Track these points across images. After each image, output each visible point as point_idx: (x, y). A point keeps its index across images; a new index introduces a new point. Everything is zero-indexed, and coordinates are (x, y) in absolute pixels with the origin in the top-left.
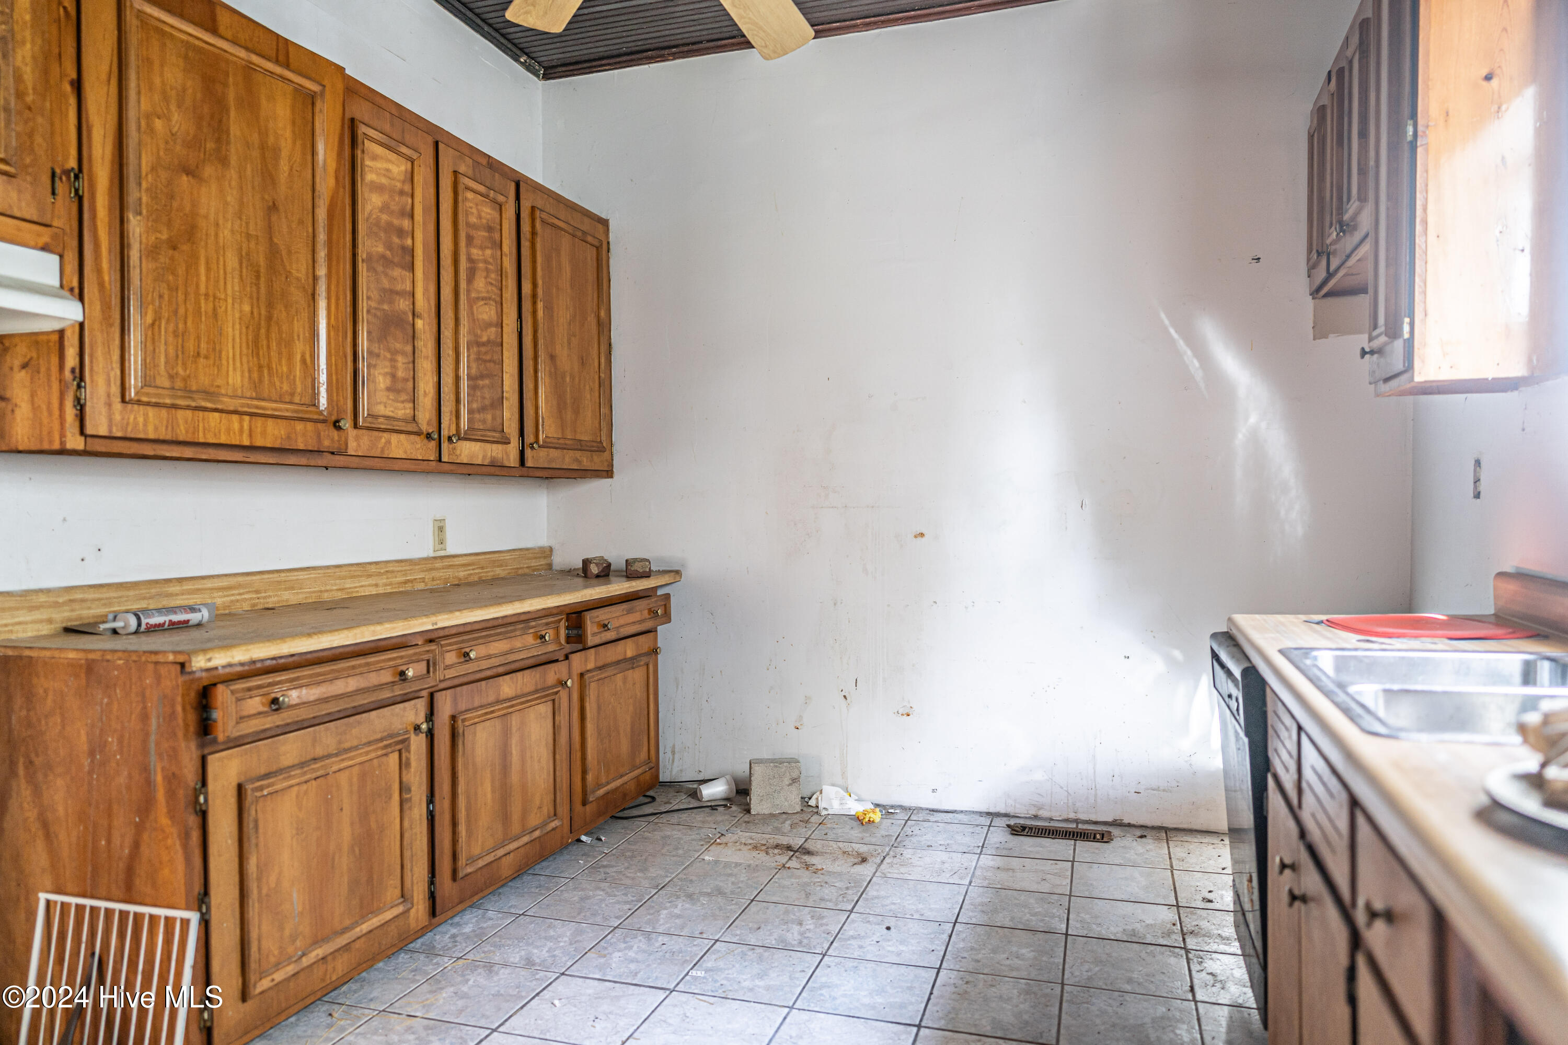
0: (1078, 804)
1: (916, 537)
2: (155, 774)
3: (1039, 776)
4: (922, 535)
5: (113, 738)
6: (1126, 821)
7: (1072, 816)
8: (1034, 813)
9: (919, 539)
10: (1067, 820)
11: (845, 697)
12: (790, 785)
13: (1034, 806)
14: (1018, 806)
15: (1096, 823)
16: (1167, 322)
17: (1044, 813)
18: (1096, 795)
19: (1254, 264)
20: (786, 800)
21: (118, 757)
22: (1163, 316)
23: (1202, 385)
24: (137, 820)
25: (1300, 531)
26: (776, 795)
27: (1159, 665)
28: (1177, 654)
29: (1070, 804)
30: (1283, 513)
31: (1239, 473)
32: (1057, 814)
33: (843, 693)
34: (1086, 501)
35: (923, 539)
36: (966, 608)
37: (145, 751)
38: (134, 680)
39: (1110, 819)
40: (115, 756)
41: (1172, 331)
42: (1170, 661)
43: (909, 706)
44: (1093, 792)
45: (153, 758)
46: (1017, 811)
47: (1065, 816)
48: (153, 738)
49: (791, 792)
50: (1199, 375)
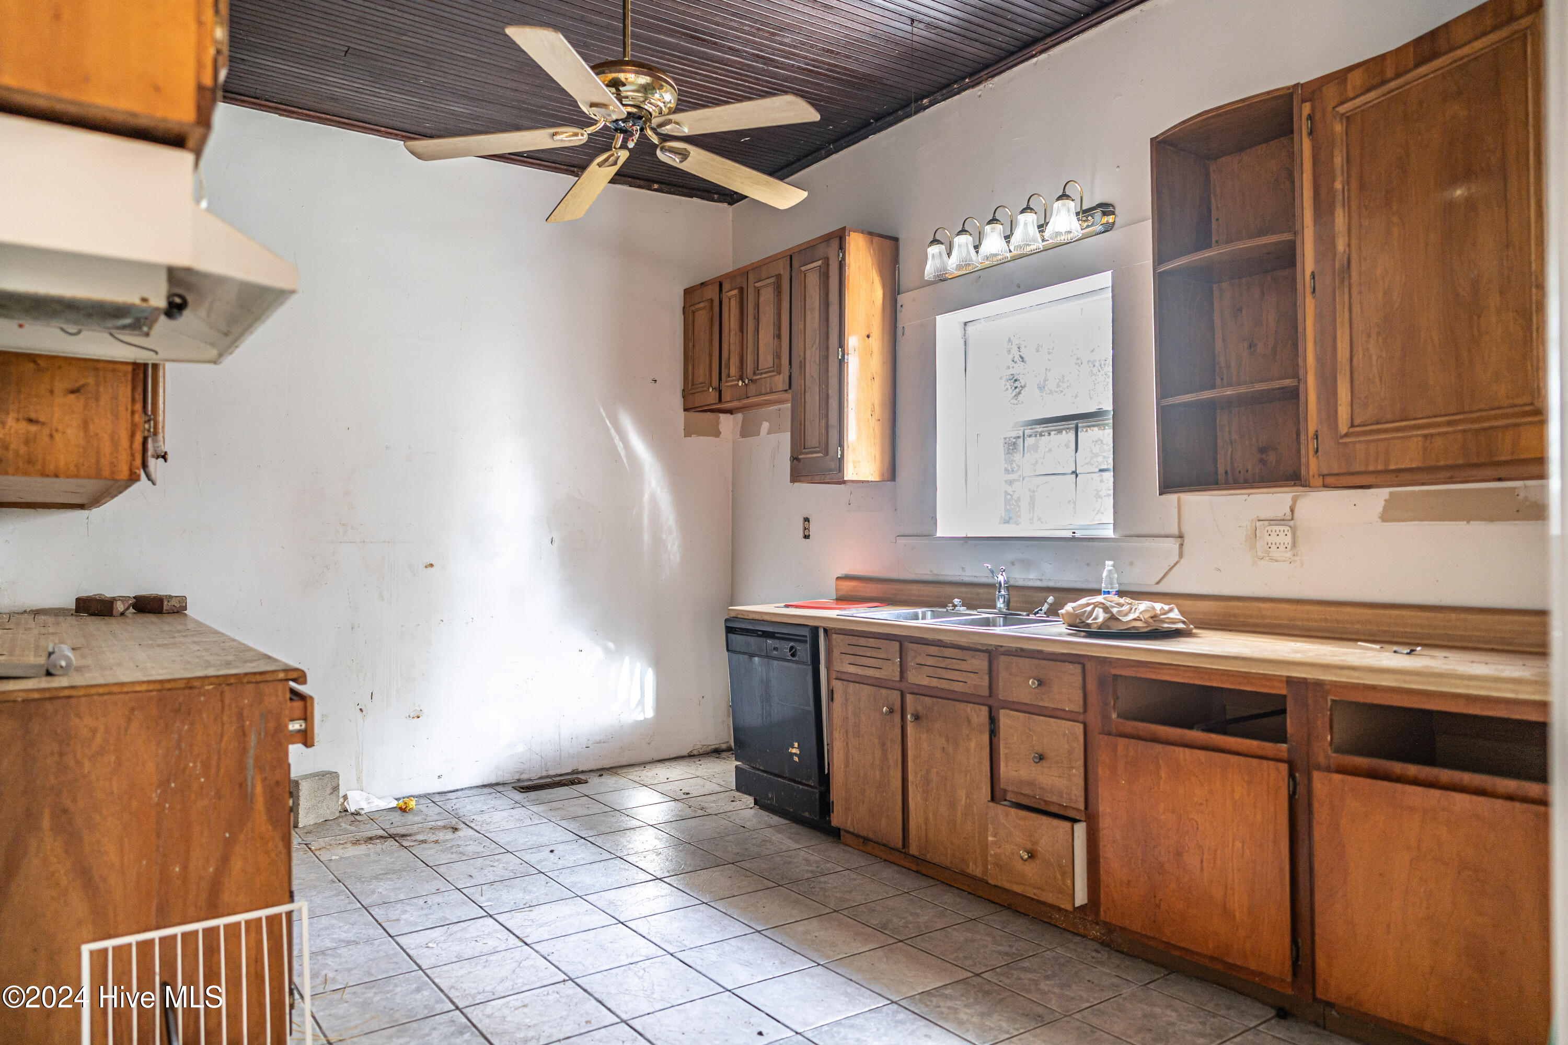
0: (549, 764)
1: (426, 567)
2: (253, 786)
3: (521, 749)
4: (432, 565)
5: (195, 763)
6: (580, 770)
7: (544, 774)
8: (517, 778)
9: (429, 569)
10: (541, 778)
11: (361, 710)
12: (331, 793)
13: (518, 772)
14: (505, 775)
15: (561, 775)
16: (604, 415)
17: (524, 777)
18: (560, 755)
19: (653, 384)
20: (328, 808)
21: (202, 780)
22: (602, 410)
23: (625, 461)
24: (227, 835)
25: (678, 558)
26: (319, 805)
27: (599, 653)
28: (611, 645)
29: (543, 766)
30: (669, 547)
31: (646, 521)
32: (534, 775)
33: (360, 707)
34: (555, 539)
35: (432, 569)
36: (467, 623)
37: (241, 767)
38: (227, 702)
39: (569, 771)
40: (198, 778)
41: (608, 422)
42: (607, 650)
43: (419, 709)
44: (558, 753)
45: (250, 772)
46: (505, 779)
47: (539, 775)
48: (251, 753)
49: (332, 801)
50: (623, 453)
